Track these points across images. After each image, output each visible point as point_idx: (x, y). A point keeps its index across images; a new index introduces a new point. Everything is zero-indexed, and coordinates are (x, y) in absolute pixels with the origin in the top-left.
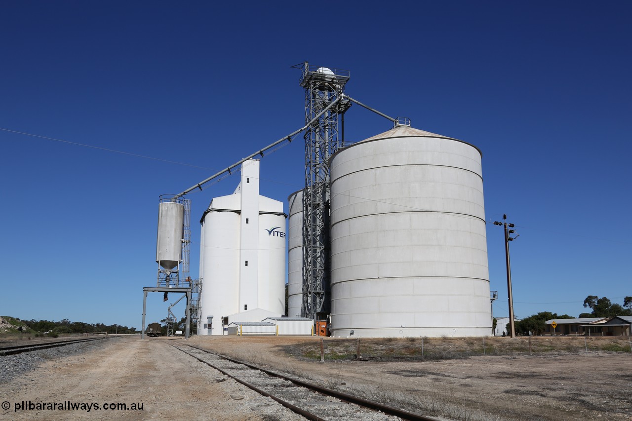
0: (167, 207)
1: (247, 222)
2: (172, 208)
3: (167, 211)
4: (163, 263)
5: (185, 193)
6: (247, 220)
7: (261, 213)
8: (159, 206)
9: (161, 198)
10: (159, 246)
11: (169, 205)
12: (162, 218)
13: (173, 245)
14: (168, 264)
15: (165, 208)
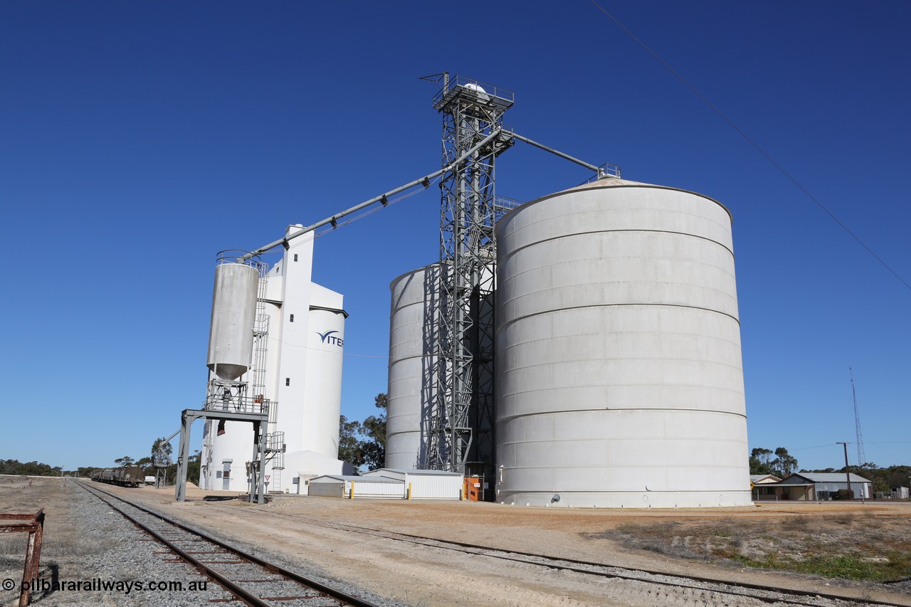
0: (234, 272)
1: (292, 320)
2: (242, 274)
3: (233, 277)
4: (222, 369)
5: (261, 251)
6: (292, 316)
7: (312, 308)
8: (217, 270)
9: (223, 255)
10: (216, 338)
11: (236, 269)
12: (224, 289)
13: (240, 337)
14: (229, 371)
15: (229, 273)
